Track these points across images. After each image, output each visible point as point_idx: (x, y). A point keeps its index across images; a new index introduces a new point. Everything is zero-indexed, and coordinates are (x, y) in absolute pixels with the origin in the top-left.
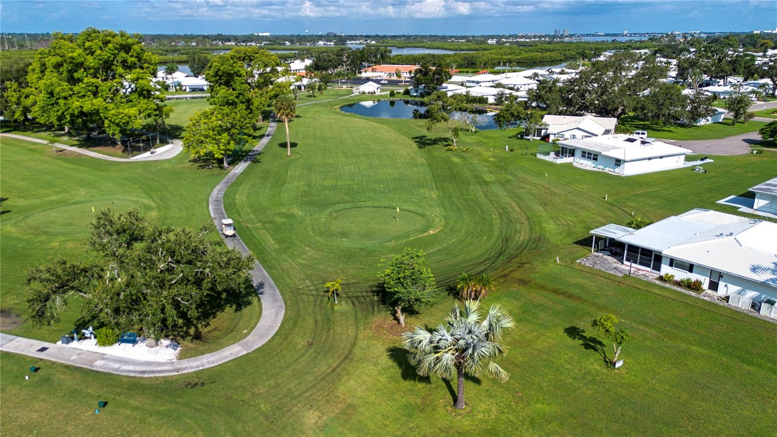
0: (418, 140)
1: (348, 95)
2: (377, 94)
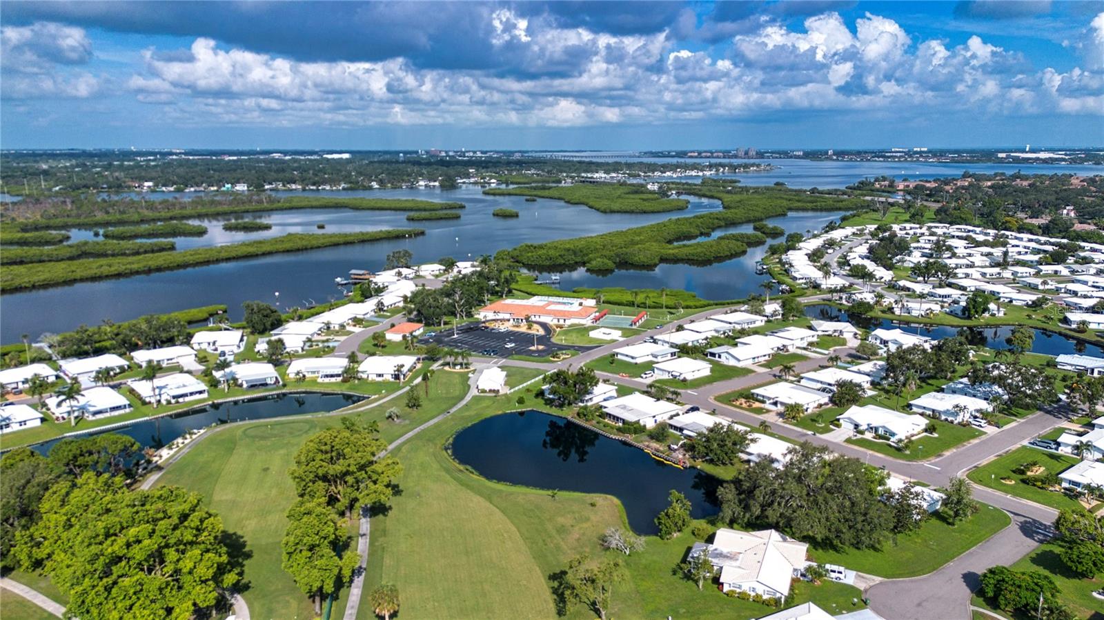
1: (462, 398)
2: (501, 392)
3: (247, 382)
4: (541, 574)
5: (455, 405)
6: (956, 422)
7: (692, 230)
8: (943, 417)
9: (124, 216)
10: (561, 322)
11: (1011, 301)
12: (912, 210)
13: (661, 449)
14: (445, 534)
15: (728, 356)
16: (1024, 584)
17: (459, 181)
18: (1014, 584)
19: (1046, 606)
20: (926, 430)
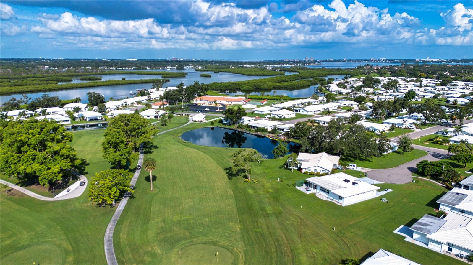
0: (228, 171)
1: (186, 123)
2: (203, 122)
3: (88, 118)
4: (221, 169)
5: (182, 125)
6: (402, 128)
8: (397, 126)
10: (230, 103)
11: (424, 97)
13: (274, 136)
15: (303, 110)
16: (436, 164)
17: (185, 67)
18: (431, 164)
20: (390, 130)
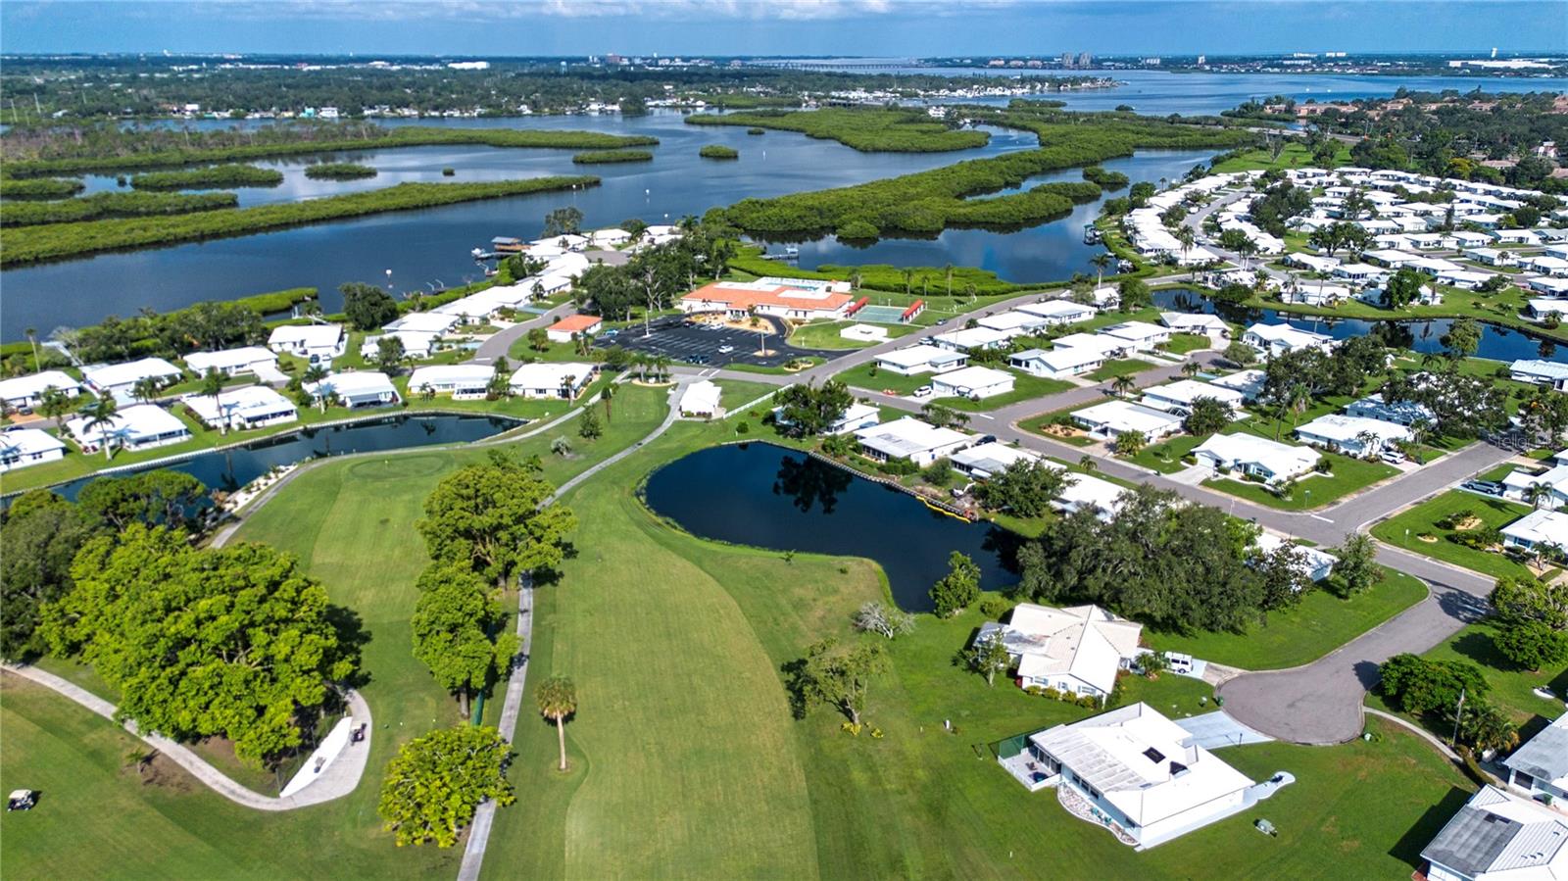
1: (659, 425)
2: (715, 416)
3: (352, 399)
4: (771, 665)
5: (648, 433)
6: (1360, 456)
7: (993, 178)
8: (1342, 450)
9: (160, 155)
10: (801, 316)
11: (1452, 283)
12: (1318, 148)
13: (941, 495)
14: (639, 610)
15: (1039, 364)
16: (1439, 679)
17: (649, 104)
18: (1427, 678)
19: (1468, 708)
20: (1316, 468)
